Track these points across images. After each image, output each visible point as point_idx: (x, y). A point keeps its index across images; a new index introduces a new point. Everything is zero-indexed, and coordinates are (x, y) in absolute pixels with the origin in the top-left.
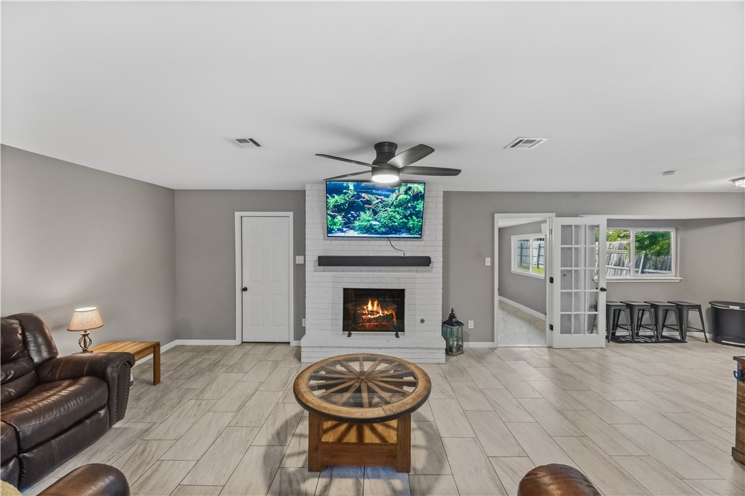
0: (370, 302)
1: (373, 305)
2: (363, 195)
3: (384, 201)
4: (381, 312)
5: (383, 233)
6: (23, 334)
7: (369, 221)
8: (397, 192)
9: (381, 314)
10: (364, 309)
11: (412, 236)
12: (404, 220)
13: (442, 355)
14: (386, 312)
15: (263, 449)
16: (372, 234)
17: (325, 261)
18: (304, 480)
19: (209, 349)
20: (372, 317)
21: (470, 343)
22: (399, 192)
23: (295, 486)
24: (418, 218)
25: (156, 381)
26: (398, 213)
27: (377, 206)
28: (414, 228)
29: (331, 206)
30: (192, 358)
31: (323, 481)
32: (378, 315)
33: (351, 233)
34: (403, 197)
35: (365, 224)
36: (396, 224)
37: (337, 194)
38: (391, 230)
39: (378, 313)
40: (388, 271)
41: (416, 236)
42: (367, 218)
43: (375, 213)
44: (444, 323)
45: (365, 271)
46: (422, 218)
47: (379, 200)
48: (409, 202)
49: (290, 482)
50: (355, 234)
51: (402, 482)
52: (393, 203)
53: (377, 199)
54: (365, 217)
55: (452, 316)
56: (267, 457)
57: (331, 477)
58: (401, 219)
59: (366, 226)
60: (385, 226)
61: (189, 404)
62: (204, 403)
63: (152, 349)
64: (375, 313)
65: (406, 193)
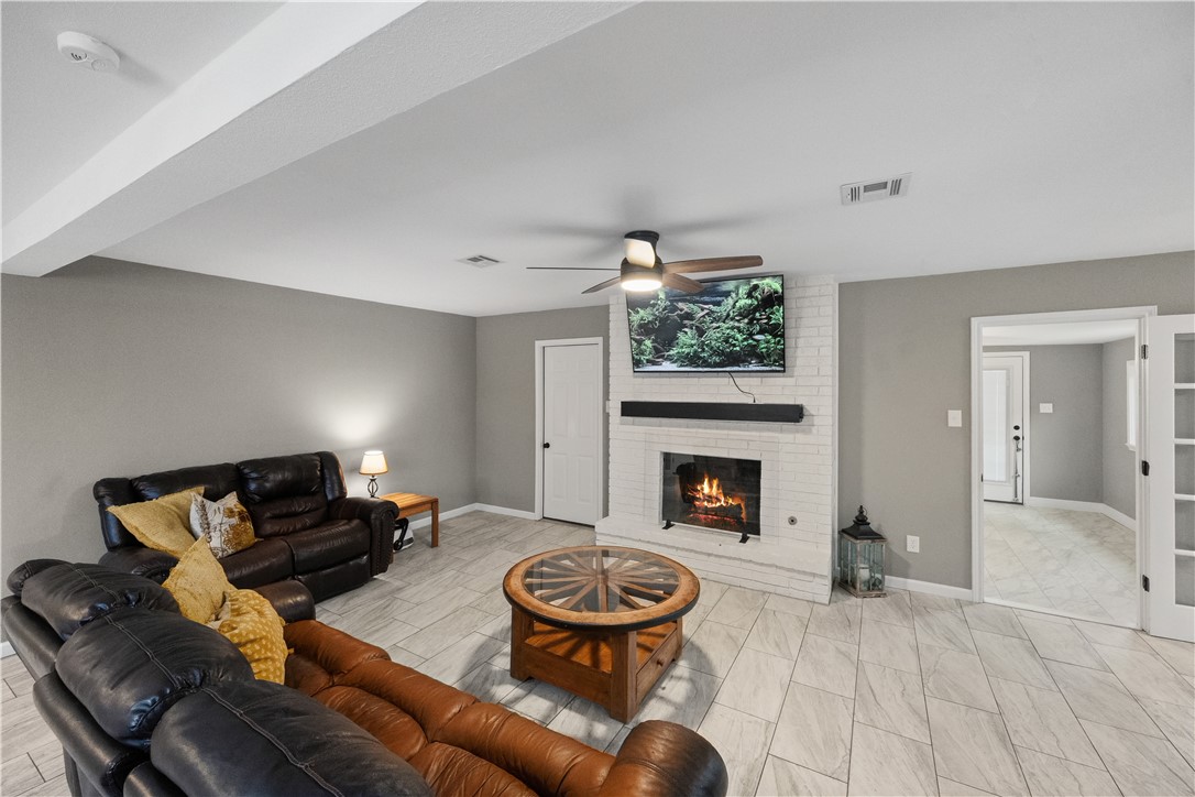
0: (706, 480)
1: (711, 486)
2: (680, 305)
3: (713, 312)
4: (723, 499)
5: (716, 365)
6: (322, 471)
7: (692, 346)
8: (734, 295)
9: (722, 503)
10: (697, 491)
11: (767, 368)
12: (750, 341)
13: (823, 588)
14: (730, 501)
15: (484, 638)
16: (698, 366)
17: (631, 409)
18: (501, 683)
19: (503, 520)
20: (710, 506)
21: (909, 581)
22: (737, 294)
23: (488, 685)
24: (775, 336)
25: (434, 544)
26: (740, 331)
27: (704, 322)
28: (769, 356)
29: (635, 324)
30: (483, 526)
31: (518, 691)
32: (718, 504)
33: (667, 366)
34: (742, 302)
35: (687, 350)
36: (738, 348)
37: (642, 308)
38: (729, 360)
39: (719, 500)
40: (729, 429)
41: (774, 368)
42: (689, 342)
43: (701, 332)
44: (843, 532)
45: (693, 427)
46: (783, 336)
47: (706, 311)
48: (756, 309)
49: (486, 679)
50: (674, 367)
51: (608, 730)
52: (728, 315)
53: (703, 310)
54: (687, 338)
55: (861, 520)
56: (482, 648)
57: (530, 692)
58: (745, 339)
59: (688, 354)
60: (716, 352)
61: (449, 573)
62: (462, 576)
63: (430, 505)
64: (714, 500)
65: (750, 295)
